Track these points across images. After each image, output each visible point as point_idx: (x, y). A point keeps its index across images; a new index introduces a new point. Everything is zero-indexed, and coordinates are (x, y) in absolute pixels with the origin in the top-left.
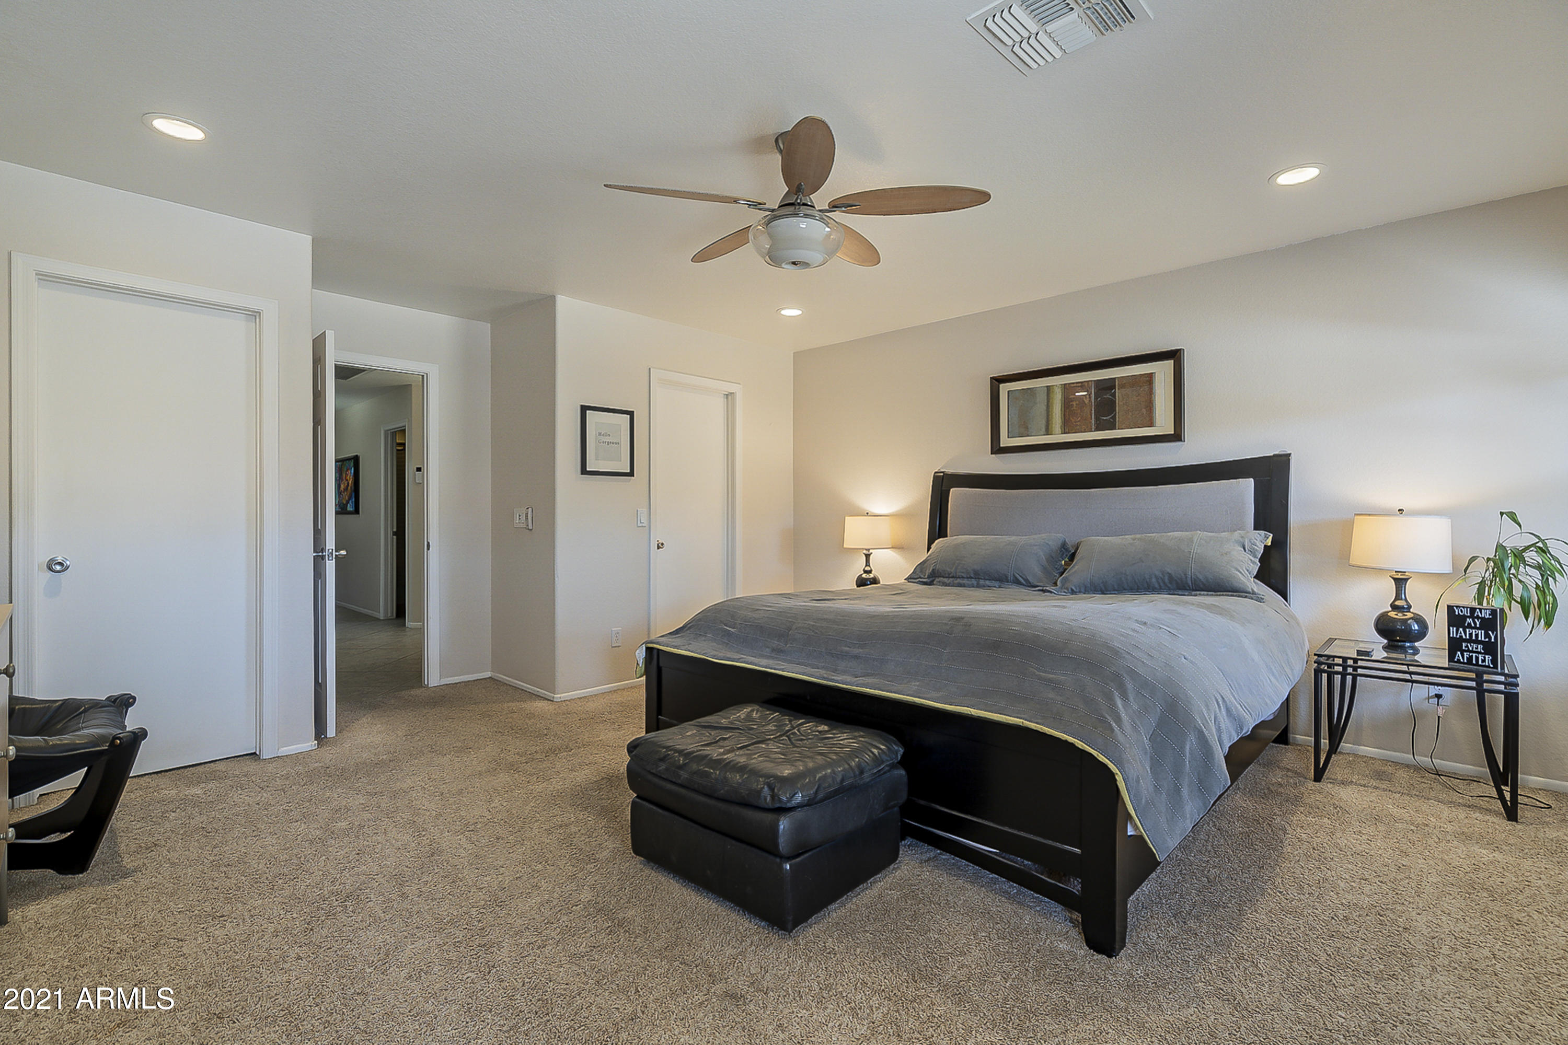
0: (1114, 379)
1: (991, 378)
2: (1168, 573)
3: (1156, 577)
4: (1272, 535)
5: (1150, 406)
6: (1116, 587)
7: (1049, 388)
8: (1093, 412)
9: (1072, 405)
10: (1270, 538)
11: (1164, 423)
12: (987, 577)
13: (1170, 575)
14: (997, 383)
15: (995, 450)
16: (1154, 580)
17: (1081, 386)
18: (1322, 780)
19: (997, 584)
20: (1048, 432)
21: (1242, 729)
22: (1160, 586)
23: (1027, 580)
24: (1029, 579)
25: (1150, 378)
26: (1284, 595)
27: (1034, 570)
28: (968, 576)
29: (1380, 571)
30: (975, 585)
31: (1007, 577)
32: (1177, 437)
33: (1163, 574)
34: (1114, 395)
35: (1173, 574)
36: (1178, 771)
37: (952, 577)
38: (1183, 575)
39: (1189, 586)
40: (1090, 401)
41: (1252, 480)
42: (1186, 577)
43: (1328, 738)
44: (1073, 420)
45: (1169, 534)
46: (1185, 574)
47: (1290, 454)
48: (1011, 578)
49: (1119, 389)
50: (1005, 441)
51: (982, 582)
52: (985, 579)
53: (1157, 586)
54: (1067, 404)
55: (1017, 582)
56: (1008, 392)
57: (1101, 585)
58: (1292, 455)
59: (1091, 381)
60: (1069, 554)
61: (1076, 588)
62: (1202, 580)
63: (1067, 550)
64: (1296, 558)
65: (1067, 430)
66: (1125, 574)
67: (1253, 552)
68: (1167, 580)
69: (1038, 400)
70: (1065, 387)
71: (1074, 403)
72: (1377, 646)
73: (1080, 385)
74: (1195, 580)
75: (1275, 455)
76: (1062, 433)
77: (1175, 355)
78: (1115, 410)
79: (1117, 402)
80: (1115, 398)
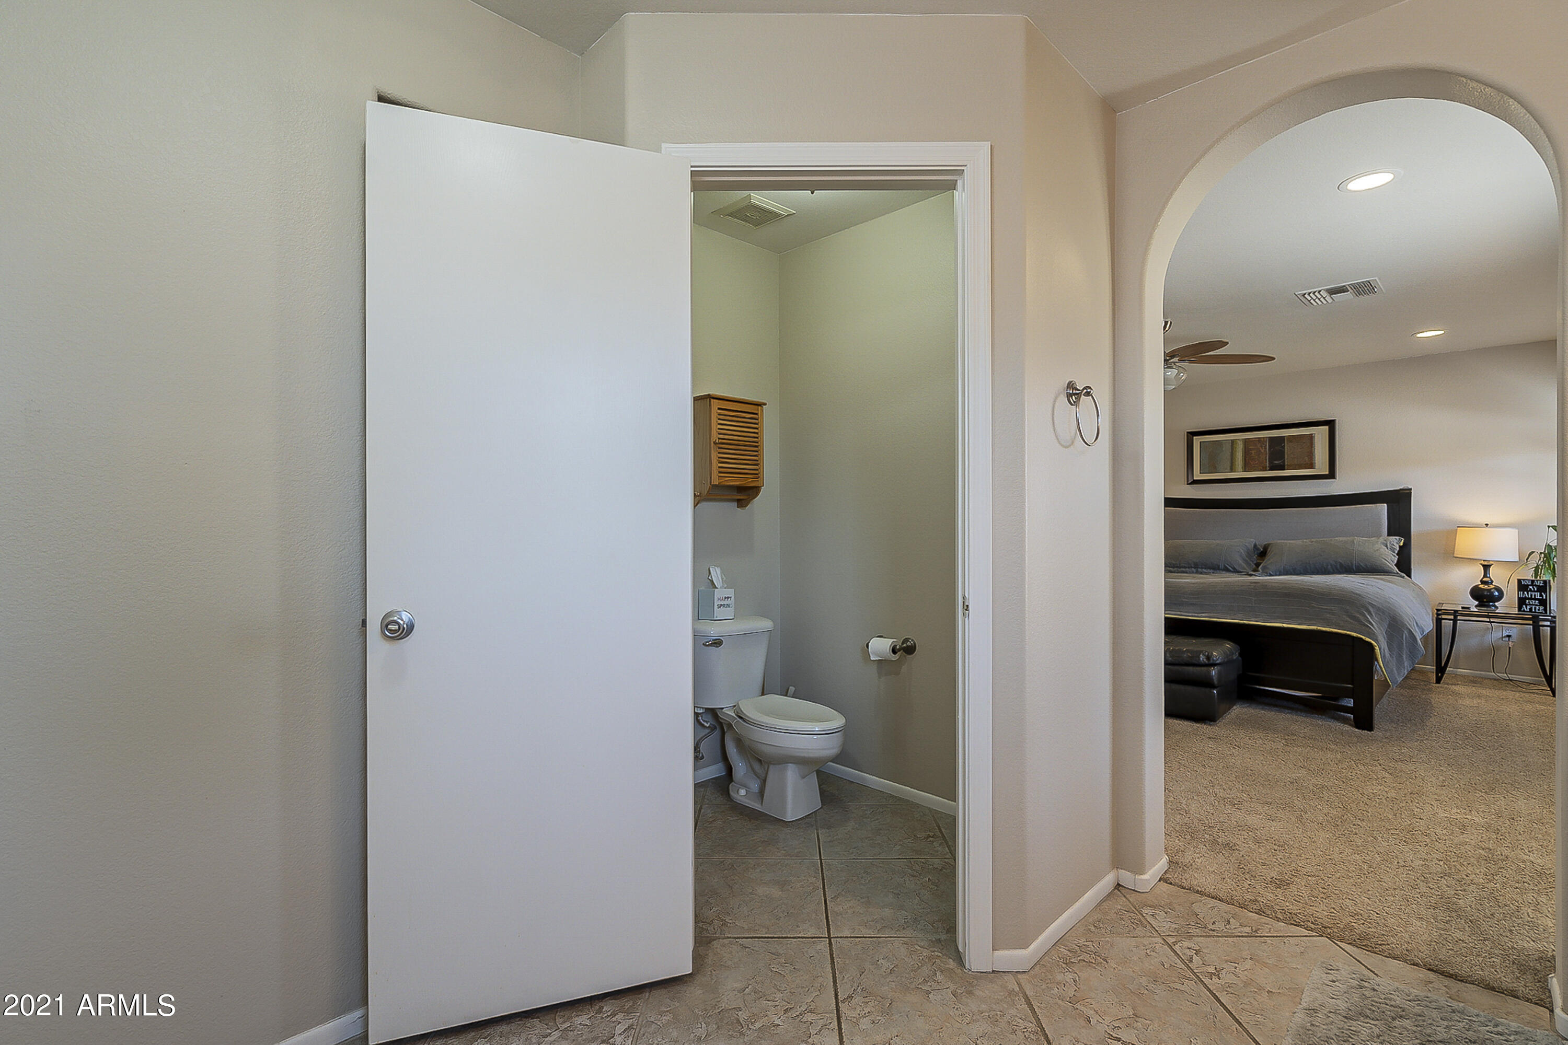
0: (1284, 436)
1: (1187, 432)
2: (1339, 562)
3: (1331, 565)
4: (1403, 539)
5: (1311, 455)
6: (1302, 572)
7: (1233, 441)
8: (1267, 458)
9: (1252, 453)
10: (1403, 541)
11: (1321, 466)
12: (1203, 567)
13: (1341, 563)
14: (1192, 436)
15: (1190, 482)
16: (1329, 567)
17: (1258, 441)
18: (1442, 682)
19: (1212, 571)
20: (1232, 470)
21: (1423, 633)
22: (1334, 570)
23: (1234, 568)
24: (1236, 567)
25: (1311, 437)
26: (1410, 576)
27: (1239, 561)
28: (1190, 566)
29: (1472, 560)
30: (1195, 572)
31: (1219, 566)
32: (1332, 475)
33: (1336, 563)
34: (1284, 447)
35: (1343, 563)
36: (1400, 647)
37: (1177, 567)
38: (1350, 564)
39: (1353, 569)
40: (1265, 451)
41: (1386, 505)
42: (1352, 565)
43: (1435, 665)
44: (1252, 463)
45: (1336, 538)
46: (1352, 563)
47: (1411, 489)
48: (1222, 567)
49: (1287, 444)
50: (1197, 476)
51: (1199, 570)
52: (1202, 568)
53: (1331, 571)
54: (1246, 452)
55: (1227, 570)
56: (1200, 442)
57: (1292, 571)
58: (1412, 489)
59: (1266, 437)
60: (1262, 553)
61: (1273, 572)
62: (1363, 566)
63: (1258, 549)
64: (1415, 555)
65: (1247, 469)
66: (1309, 563)
67: (1393, 550)
68: (1338, 566)
69: (1224, 449)
70: (1246, 441)
71: (1253, 452)
72: (1473, 604)
73: (1257, 439)
74: (1358, 567)
75: (1401, 490)
76: (1243, 472)
77: (1331, 424)
78: (1284, 457)
79: (1286, 452)
80: (1285, 449)
